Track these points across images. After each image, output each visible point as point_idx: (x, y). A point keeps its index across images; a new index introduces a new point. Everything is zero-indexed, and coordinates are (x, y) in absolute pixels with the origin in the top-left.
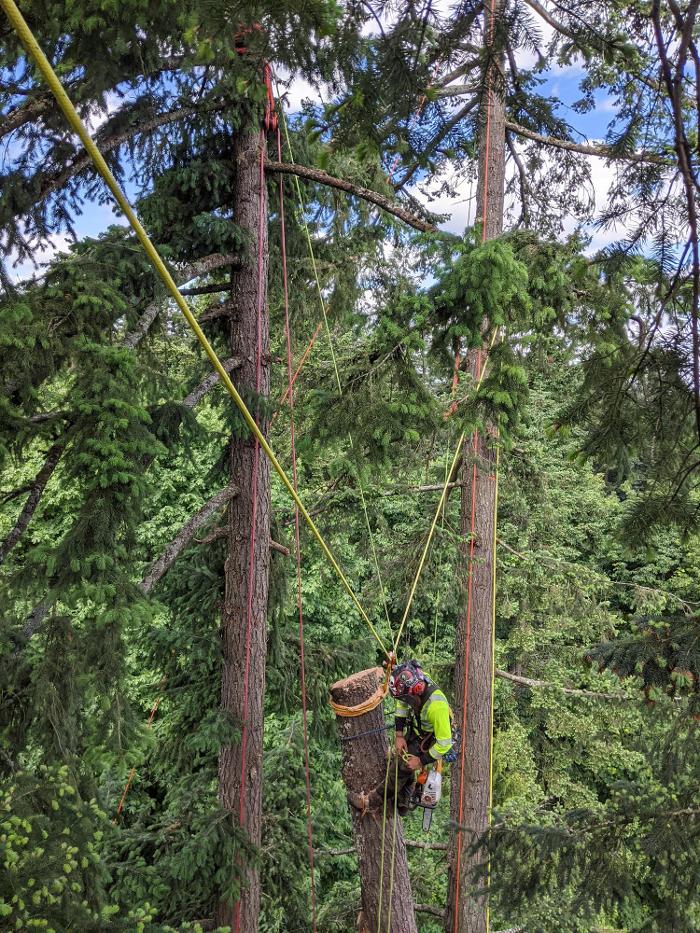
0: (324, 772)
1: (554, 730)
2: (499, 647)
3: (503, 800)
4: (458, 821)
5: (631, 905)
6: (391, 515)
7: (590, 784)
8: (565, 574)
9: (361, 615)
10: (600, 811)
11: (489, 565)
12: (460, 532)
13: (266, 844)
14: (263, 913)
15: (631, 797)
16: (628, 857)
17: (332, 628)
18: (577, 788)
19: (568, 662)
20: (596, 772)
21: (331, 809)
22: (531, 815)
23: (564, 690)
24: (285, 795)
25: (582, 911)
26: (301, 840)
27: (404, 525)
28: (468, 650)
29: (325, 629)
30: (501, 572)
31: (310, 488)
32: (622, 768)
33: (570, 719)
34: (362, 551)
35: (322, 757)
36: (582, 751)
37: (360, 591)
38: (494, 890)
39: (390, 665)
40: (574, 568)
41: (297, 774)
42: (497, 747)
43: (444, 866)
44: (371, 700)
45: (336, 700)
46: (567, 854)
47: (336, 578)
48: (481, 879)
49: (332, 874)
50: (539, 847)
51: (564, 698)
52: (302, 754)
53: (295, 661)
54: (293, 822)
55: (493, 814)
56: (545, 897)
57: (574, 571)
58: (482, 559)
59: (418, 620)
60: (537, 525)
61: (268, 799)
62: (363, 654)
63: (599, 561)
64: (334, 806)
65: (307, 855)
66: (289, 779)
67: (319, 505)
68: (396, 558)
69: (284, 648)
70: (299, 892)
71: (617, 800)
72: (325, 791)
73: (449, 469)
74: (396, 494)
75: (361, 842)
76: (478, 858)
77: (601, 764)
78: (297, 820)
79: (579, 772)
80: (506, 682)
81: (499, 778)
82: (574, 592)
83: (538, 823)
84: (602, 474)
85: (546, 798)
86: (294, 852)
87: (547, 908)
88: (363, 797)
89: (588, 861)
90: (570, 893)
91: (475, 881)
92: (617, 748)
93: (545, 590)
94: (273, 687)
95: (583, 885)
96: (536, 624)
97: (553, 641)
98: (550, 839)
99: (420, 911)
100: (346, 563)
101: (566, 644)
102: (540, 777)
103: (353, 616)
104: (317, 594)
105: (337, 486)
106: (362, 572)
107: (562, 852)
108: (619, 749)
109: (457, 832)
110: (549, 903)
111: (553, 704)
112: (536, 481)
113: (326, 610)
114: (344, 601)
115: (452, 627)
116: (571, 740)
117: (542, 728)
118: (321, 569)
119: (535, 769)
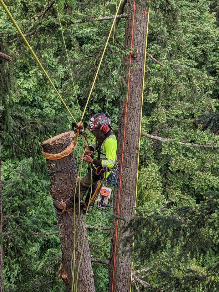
0: (41, 191)
1: (173, 167)
2: (144, 120)
3: (143, 204)
4: (117, 215)
5: (210, 255)
6: (81, 38)
7: (192, 195)
8: (187, 75)
9: (62, 102)
10: (196, 208)
11: (141, 70)
12: (124, 48)
13: (6, 231)
14: (7, 267)
15: (215, 200)
16: (210, 232)
17: (44, 110)
18: (184, 197)
19: (184, 129)
20: (196, 188)
21: (45, 211)
22: (158, 211)
23: (181, 143)
24: (17, 204)
25: (183, 259)
26: (27, 228)
27: (89, 45)
28: (126, 121)
29: (40, 111)
30: (148, 74)
31: (27, 19)
32: (211, 186)
33: (183, 160)
34: (62, 62)
35: (40, 184)
36: (188, 177)
37: (61, 88)
38: (136, 249)
39: (78, 130)
40: (192, 70)
41: (24, 193)
42: (141, 176)
43: (109, 238)
44: (67, 150)
45: (46, 150)
46: (177, 230)
47: (46, 79)
48: (129, 245)
49: (46, 245)
50: (161, 226)
51: (180, 148)
52: (27, 182)
53: (20, 128)
54: (22, 219)
55: (137, 210)
56: (163, 253)
57: (192, 73)
58: (137, 65)
59: (97, 105)
60: (173, 45)
61: (7, 207)
62: (62, 124)
63: (208, 68)
64: (48, 209)
65: (31, 236)
66: (19, 196)
67: (32, 29)
68: (84, 67)
69: (12, 121)
70: (26, 255)
71: (207, 201)
72: (42, 202)
73: (118, 5)
74: (83, 22)
75: (61, 227)
76: (128, 233)
77: (199, 184)
78: (25, 217)
79: (186, 188)
80: (148, 140)
81: (142, 192)
82: (191, 86)
83: (162, 215)
84: (215, 13)
85: (167, 202)
86: (23, 235)
87: (165, 258)
88: (63, 203)
89: (188, 234)
90: (177, 250)
91: (125, 245)
92: (209, 175)
93: (174, 86)
94: (5, 143)
95: (185, 246)
96: (168, 107)
97: (177, 116)
98: (168, 222)
99: (95, 262)
100: (52, 70)
101: (185, 118)
102: (164, 191)
103: (57, 103)
104: (34, 89)
105: (44, 17)
106: (62, 75)
107: (173, 229)
108: (210, 176)
109: (116, 220)
110: (166, 256)
111: (174, 152)
112: (173, 15)
113: (40, 99)
114: (52, 94)
115: (117, 109)
116: (183, 172)
117: (167, 166)
118: (36, 73)
119: (162, 187)
